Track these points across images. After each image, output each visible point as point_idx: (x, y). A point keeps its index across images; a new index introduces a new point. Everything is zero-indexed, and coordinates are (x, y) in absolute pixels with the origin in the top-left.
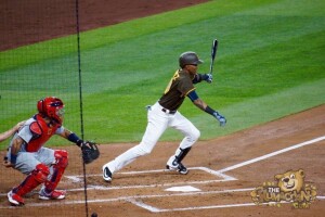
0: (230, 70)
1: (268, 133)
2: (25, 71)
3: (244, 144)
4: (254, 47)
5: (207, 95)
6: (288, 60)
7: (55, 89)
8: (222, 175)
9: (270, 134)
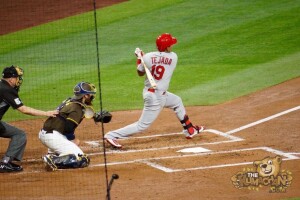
0: (236, 39)
3: (250, 107)
4: (257, 18)
5: (215, 63)
6: (289, 28)
8: (230, 136)
9: (273, 96)
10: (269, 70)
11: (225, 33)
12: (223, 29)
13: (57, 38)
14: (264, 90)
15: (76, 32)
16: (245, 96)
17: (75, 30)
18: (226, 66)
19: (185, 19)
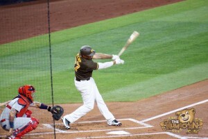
0: (149, 56)
1: (173, 97)
2: (17, 57)
3: (158, 104)
4: (164, 42)
5: (134, 72)
6: (186, 50)
7: (36, 68)
8: (144, 124)
9: (174, 97)
10: (172, 78)
11: (142, 52)
12: (140, 49)
13: (25, 51)
14: (168, 92)
15: (38, 48)
16: (155, 96)
17: (37, 46)
18: (143, 74)
19: (113, 41)
